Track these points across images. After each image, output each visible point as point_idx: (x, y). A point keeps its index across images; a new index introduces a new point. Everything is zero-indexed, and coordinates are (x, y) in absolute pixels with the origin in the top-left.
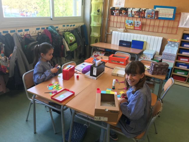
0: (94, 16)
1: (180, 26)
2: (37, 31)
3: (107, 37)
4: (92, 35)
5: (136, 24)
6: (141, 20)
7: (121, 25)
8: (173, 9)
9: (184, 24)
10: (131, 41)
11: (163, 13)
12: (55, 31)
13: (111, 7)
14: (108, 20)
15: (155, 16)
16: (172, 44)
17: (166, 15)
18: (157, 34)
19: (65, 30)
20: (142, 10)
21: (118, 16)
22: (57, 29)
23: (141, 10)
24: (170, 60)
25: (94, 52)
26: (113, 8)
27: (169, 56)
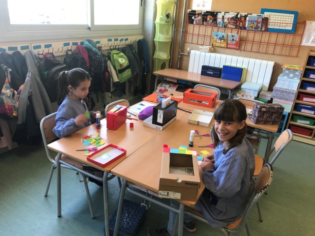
0: (160, 25)
1: (304, 43)
2: (66, 48)
3: (181, 59)
4: (156, 56)
5: (230, 38)
6: (239, 32)
7: (205, 41)
8: (293, 15)
9: (311, 41)
10: (222, 67)
11: (276, 21)
12: (94, 49)
13: (189, 10)
14: (183, 31)
15: (262, 26)
16: (290, 73)
17: (281, 24)
18: (265, 56)
19: (112, 48)
20: (241, 16)
21: (200, 25)
22: (98, 45)
23: (239, 16)
24: (287, 100)
25: (160, 85)
26: (192, 11)
27: (285, 93)
